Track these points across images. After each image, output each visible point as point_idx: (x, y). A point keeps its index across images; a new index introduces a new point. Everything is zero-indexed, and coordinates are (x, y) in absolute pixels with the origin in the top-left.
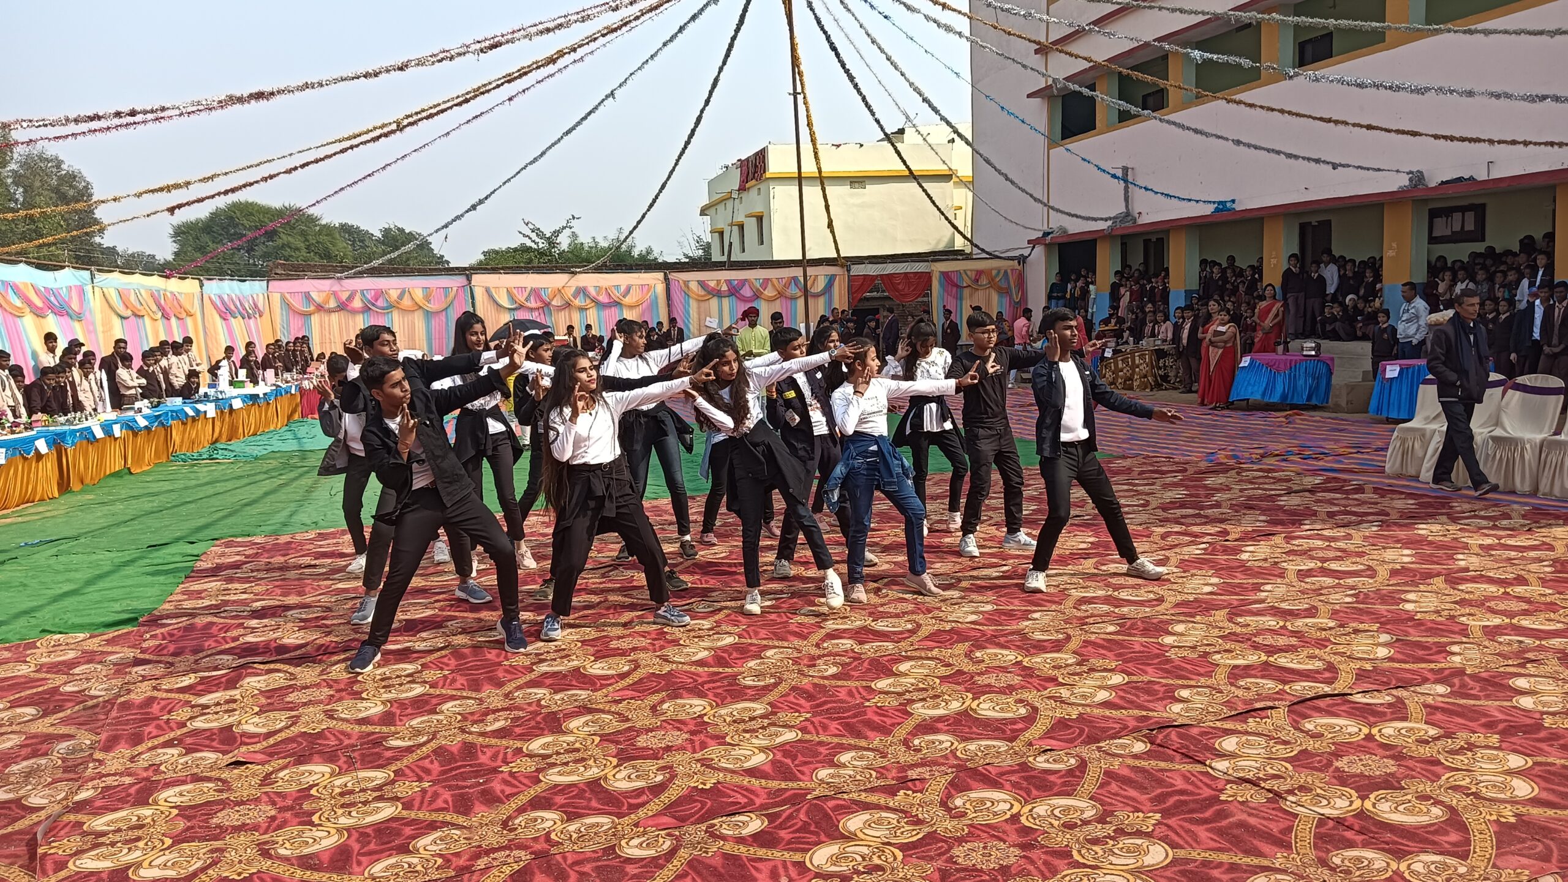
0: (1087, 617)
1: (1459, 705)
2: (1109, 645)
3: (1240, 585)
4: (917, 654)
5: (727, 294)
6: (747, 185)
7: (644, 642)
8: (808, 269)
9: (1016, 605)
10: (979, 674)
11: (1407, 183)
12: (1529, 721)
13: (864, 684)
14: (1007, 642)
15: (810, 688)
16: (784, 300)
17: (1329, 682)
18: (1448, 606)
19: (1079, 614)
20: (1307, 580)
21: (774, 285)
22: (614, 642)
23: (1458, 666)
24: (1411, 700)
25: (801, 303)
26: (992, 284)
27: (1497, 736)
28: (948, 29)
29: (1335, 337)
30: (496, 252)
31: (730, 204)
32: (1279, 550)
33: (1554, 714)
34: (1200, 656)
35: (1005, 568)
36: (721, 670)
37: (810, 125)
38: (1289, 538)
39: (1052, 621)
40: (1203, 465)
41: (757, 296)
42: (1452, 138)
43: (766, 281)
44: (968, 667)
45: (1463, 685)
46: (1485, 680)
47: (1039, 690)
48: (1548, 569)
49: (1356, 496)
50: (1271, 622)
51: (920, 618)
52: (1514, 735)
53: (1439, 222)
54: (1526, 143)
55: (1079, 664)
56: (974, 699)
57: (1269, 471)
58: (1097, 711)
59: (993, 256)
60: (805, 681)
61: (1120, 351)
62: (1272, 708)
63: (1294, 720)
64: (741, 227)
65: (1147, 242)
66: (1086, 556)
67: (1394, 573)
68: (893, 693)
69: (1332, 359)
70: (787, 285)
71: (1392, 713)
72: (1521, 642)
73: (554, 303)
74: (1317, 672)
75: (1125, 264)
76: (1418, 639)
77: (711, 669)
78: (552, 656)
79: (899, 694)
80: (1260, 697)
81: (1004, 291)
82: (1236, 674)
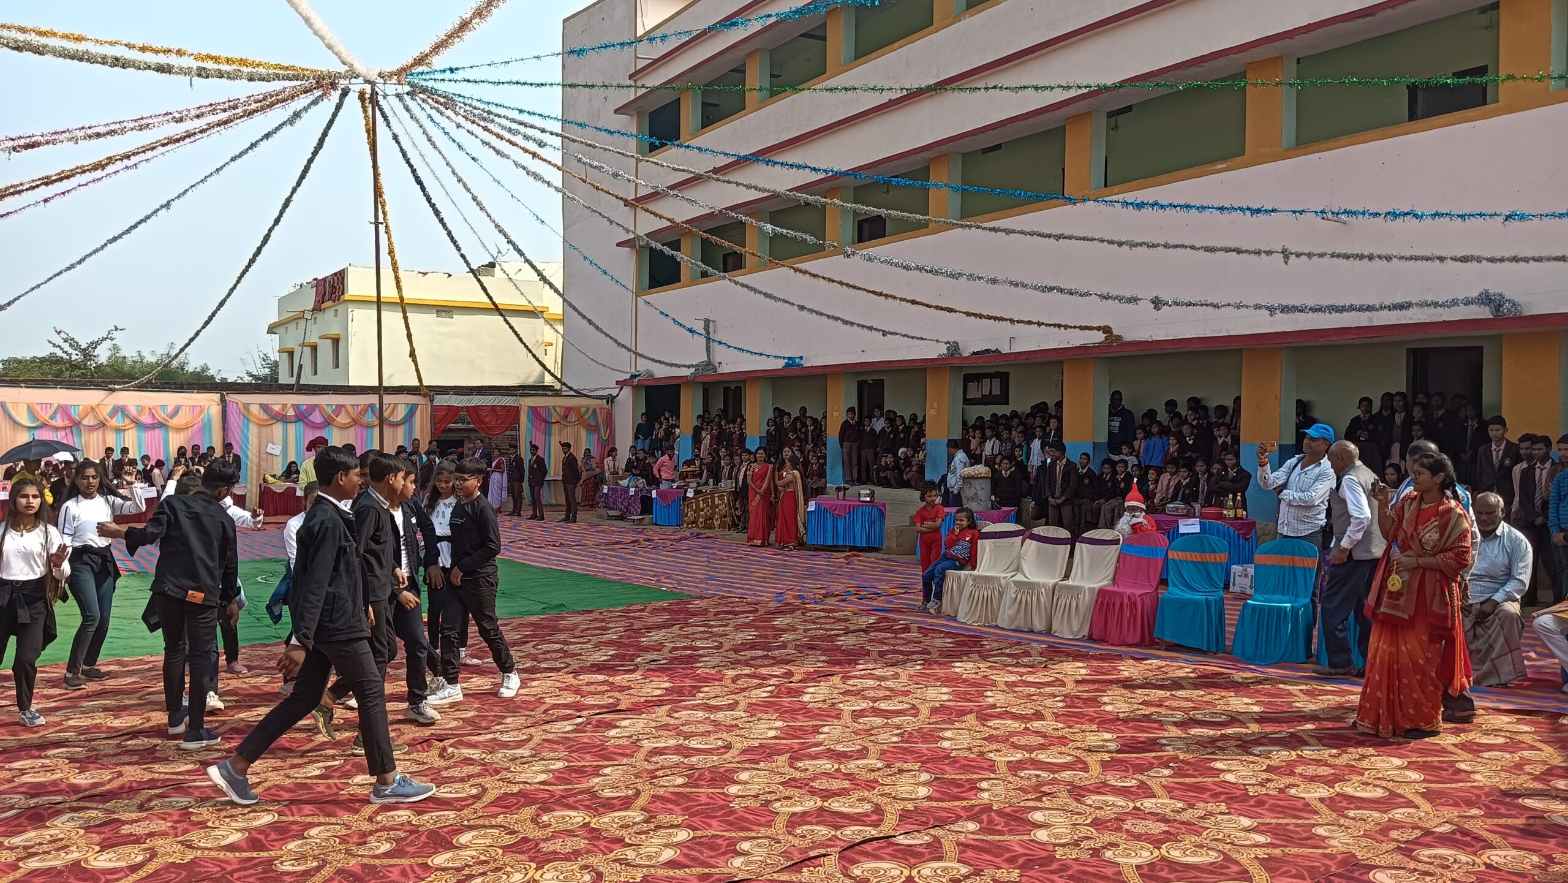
0: (657, 770)
1: (986, 841)
2: (678, 799)
3: (801, 728)
4: (480, 822)
5: (293, 419)
6: (323, 306)
7: (164, 826)
8: (385, 397)
9: (588, 761)
10: (544, 840)
11: (945, 352)
12: (1044, 854)
13: (420, 860)
14: (576, 802)
15: (358, 870)
16: (359, 429)
17: (876, 825)
18: (979, 743)
19: (650, 767)
20: (861, 720)
21: (347, 412)
22: (126, 827)
23: (987, 802)
24: (948, 839)
25: (377, 430)
26: (581, 421)
27: (1017, 871)
28: (537, 177)
29: (886, 483)
30: (19, 361)
31: (302, 323)
32: (837, 691)
33: (1063, 845)
34: (762, 805)
35: (580, 720)
36: (255, 855)
37: (391, 252)
38: (845, 678)
39: (623, 776)
40: (772, 606)
41: (328, 422)
42: (981, 316)
43: (339, 408)
44: (534, 833)
45: (990, 821)
46: (1008, 815)
47: (605, 854)
48: (1060, 704)
49: (903, 635)
50: (827, 765)
51: (486, 781)
52: (1032, 868)
53: (972, 386)
54: (1039, 324)
55: (647, 821)
56: (537, 869)
57: (830, 611)
58: (661, 872)
59: (579, 394)
60: (353, 862)
61: (701, 492)
62: (824, 855)
63: (844, 867)
64: (314, 348)
65: (726, 390)
66: (659, 703)
67: (934, 711)
68: (451, 868)
69: (884, 505)
70: (363, 413)
71: (930, 853)
72: (1038, 776)
73: (85, 422)
74: (866, 815)
75: (706, 410)
76: (953, 776)
77: (244, 855)
78: (45, 848)
79: (458, 869)
80: (815, 845)
81: (593, 429)
82: (795, 821)
